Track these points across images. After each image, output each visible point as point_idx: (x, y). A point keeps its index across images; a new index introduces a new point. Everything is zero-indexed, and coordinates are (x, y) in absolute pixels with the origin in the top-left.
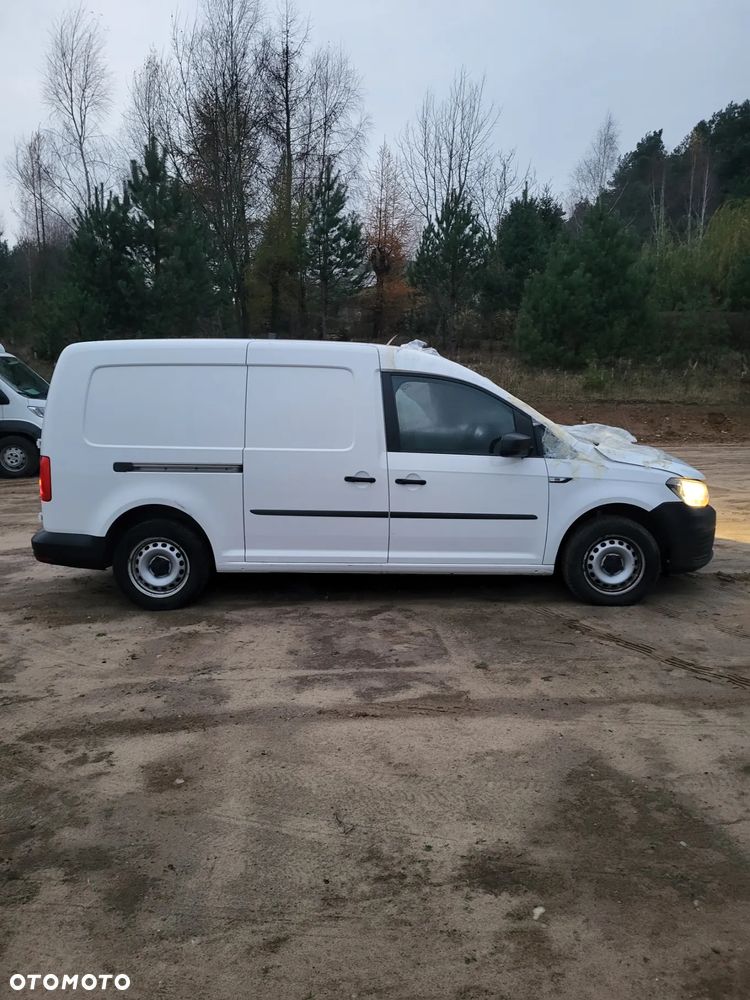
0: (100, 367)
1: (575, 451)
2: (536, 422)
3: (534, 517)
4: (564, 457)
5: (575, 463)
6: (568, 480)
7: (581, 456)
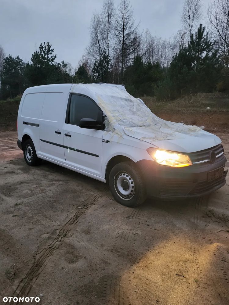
0: (27, 94)
1: (114, 129)
2: (104, 114)
3: (98, 156)
4: (109, 131)
5: (112, 134)
6: (108, 142)
7: (116, 131)
